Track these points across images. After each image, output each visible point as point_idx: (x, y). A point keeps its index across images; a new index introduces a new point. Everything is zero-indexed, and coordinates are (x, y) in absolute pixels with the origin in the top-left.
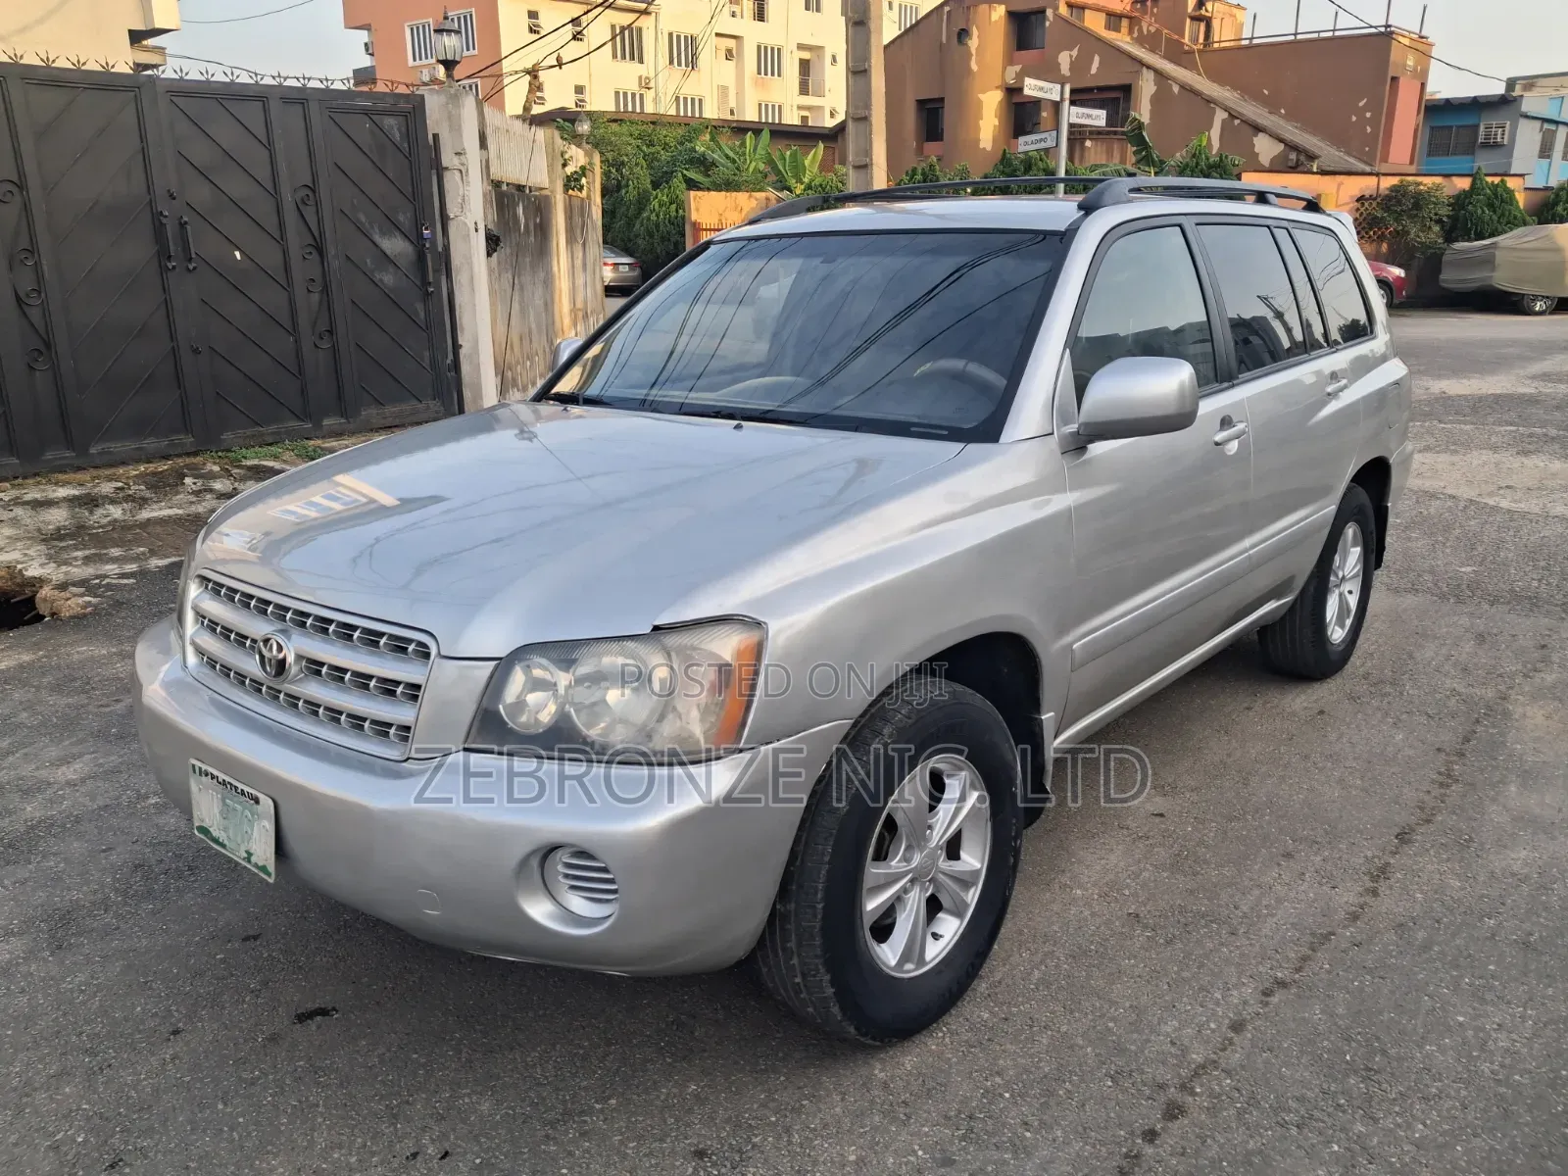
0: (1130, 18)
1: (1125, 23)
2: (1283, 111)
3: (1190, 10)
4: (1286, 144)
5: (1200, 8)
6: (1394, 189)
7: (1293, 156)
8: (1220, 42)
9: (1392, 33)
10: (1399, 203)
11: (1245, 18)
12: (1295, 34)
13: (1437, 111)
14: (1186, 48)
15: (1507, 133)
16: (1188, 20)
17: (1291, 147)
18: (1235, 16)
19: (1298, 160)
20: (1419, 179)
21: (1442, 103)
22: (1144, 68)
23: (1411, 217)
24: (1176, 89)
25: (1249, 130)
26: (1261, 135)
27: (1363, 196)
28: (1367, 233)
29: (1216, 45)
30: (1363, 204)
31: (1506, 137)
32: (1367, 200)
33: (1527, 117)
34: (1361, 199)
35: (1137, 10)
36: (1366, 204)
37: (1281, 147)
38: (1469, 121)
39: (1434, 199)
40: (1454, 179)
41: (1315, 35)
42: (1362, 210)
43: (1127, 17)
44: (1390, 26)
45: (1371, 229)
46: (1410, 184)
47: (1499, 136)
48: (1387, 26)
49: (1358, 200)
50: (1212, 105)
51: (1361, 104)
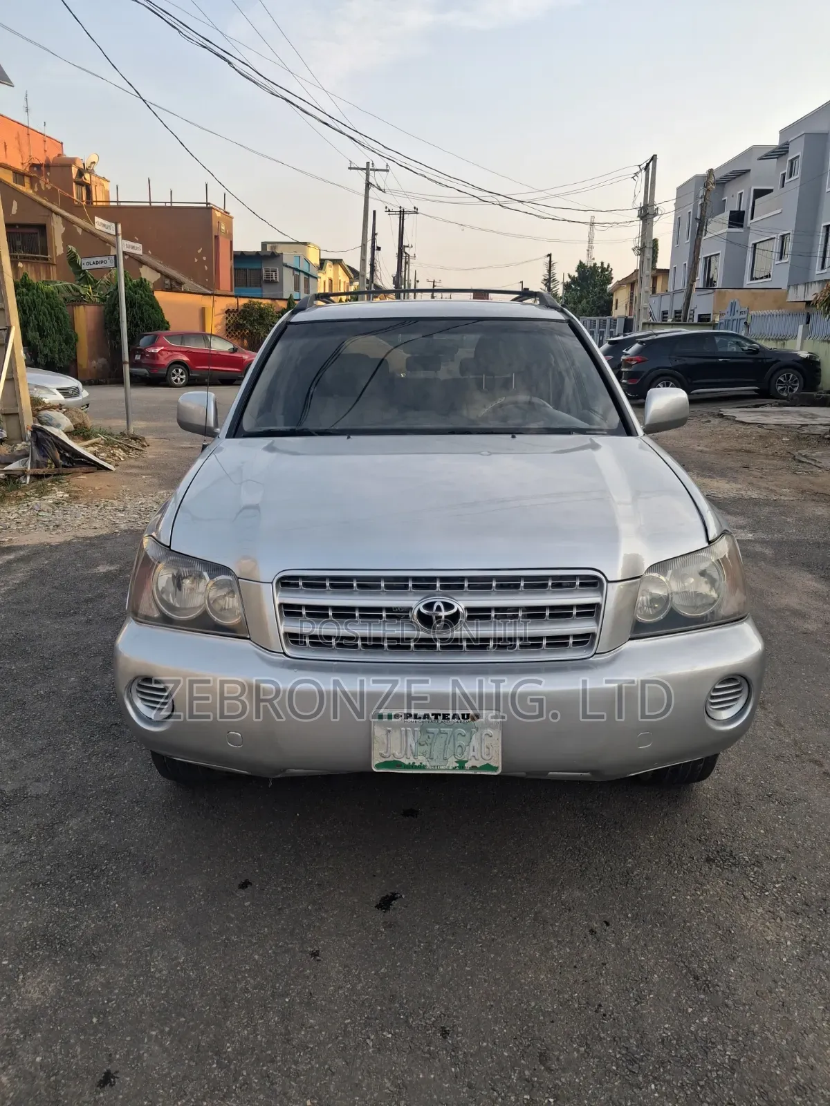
0: (31, 177)
1: (27, 180)
2: (149, 252)
3: (74, 176)
4: (162, 274)
5: (81, 177)
6: (245, 305)
7: (168, 282)
8: (97, 202)
9: (212, 208)
10: (251, 315)
11: (110, 188)
12: (150, 202)
13: (240, 257)
14: (76, 203)
15: (278, 274)
16: (74, 184)
17: (165, 276)
18: (103, 185)
19: (171, 285)
20: (260, 301)
21: (239, 254)
22: (54, 215)
23: (260, 324)
24: (80, 231)
25: (136, 264)
26: (144, 266)
27: (229, 310)
28: (234, 333)
29: (95, 204)
30: (229, 315)
31: (278, 277)
32: (231, 312)
33: (287, 266)
34: (228, 311)
35: (34, 172)
36: (232, 315)
37: (159, 275)
38: (256, 266)
39: (271, 314)
40: (277, 301)
41: (163, 204)
42: (229, 318)
43: (27, 176)
44: (209, 204)
45: (236, 331)
46: (254, 304)
47: (274, 277)
48: (207, 204)
49: (226, 312)
50: (108, 244)
51: (199, 251)
